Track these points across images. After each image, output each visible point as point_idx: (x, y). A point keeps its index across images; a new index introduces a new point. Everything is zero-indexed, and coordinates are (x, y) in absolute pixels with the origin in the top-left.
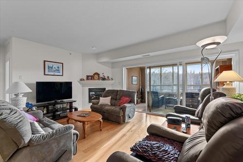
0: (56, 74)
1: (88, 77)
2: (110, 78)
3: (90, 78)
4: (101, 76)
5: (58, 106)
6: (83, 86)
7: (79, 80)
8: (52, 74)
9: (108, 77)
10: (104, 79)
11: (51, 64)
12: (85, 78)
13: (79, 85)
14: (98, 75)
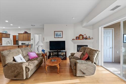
0: (59, 37)
1: (77, 37)
2: (91, 37)
3: (78, 38)
4: (85, 36)
8: (58, 37)
9: (89, 37)
12: (75, 38)
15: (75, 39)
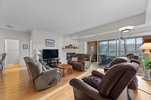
0: (51, 45)
1: (66, 47)
2: (78, 47)
4: (73, 46)
5: (52, 61)
6: (64, 51)
7: (62, 48)
8: (49, 45)
9: (77, 47)
10: (74, 48)
11: (49, 41)
13: (62, 51)
14: (72, 46)
15: (65, 48)
